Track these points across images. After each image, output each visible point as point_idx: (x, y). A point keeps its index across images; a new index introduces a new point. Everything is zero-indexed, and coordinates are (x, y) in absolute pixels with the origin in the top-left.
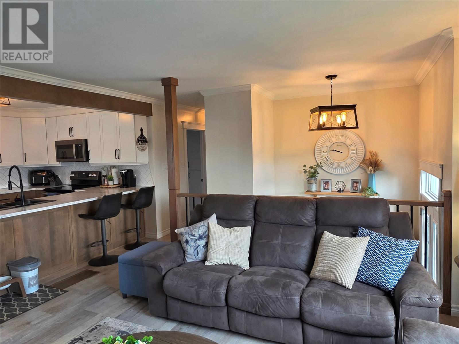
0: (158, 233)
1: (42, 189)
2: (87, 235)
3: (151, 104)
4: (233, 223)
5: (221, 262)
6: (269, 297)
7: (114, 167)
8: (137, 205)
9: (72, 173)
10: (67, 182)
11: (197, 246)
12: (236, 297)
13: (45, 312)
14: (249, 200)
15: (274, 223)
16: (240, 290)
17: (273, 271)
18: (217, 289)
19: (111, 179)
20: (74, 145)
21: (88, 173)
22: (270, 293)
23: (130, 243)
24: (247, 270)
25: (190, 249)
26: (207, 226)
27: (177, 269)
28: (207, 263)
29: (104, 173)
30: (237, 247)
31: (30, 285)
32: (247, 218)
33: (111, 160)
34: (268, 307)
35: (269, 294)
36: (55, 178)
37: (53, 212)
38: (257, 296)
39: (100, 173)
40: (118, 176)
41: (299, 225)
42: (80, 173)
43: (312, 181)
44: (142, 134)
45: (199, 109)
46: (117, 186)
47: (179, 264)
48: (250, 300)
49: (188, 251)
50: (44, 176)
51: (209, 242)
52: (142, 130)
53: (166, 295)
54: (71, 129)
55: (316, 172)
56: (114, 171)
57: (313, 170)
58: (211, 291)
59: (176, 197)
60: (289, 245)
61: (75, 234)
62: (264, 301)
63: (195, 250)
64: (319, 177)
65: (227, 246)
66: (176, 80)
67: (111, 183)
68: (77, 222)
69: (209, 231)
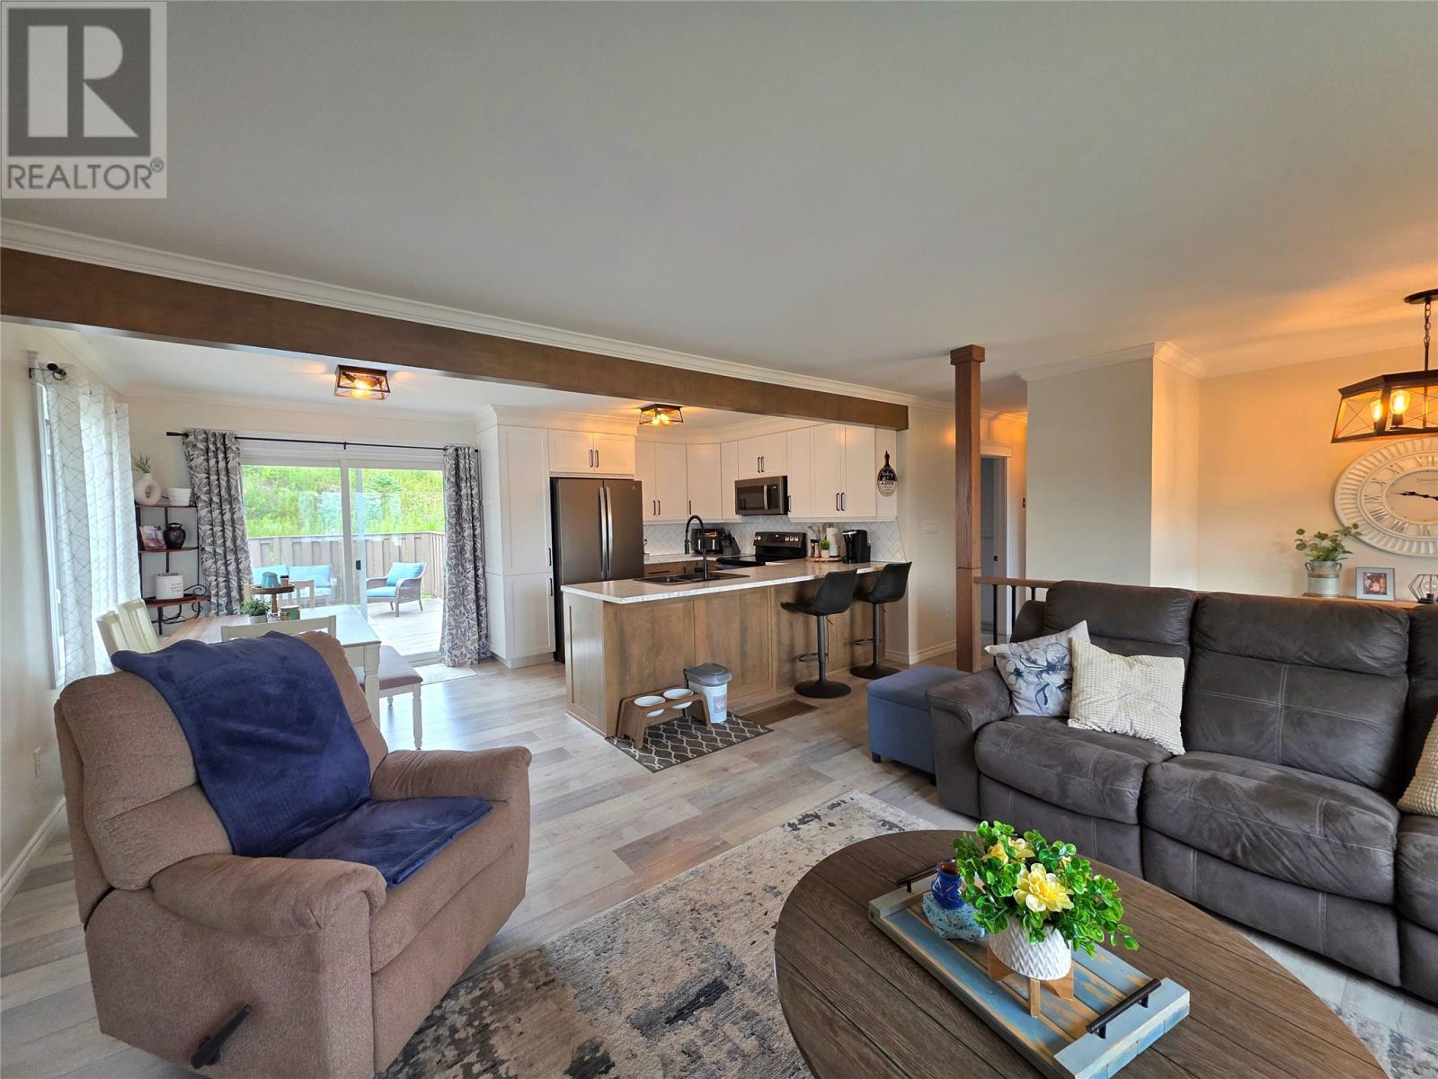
0: (910, 653)
1: (715, 559)
2: (792, 639)
3: (907, 407)
4: (1130, 646)
5: (1110, 726)
6: (1280, 830)
7: (831, 525)
8: (877, 595)
9: (757, 534)
10: (748, 551)
11: (1043, 686)
12: (1171, 811)
13: (746, 757)
14: (1174, 598)
15: (1257, 658)
16: (1182, 798)
17: (1273, 773)
18: (1116, 783)
19: (826, 547)
20: (765, 488)
21: (783, 535)
22: (1286, 822)
23: (858, 665)
24: (1178, 755)
25: (1026, 689)
26: (1066, 645)
27: (1002, 724)
28: (1072, 723)
29: (811, 536)
30: (1151, 700)
31: (716, 710)
32: (1169, 638)
33: (828, 513)
34: (1278, 853)
35: (1279, 823)
36: (731, 543)
37: (745, 595)
38: (1239, 821)
39: (804, 535)
40: (838, 542)
41: (1345, 670)
42: (771, 535)
43: (1325, 569)
44: (887, 465)
45: (997, 412)
46: (836, 559)
47: (1002, 716)
48: (1215, 826)
49: (1022, 691)
50: (714, 538)
51: (1074, 679)
52: (887, 457)
53: (979, 773)
54: (761, 459)
55: (1336, 548)
56: (830, 532)
57: (1327, 544)
58: (1100, 785)
59: (973, 584)
60: (1313, 715)
61: (775, 636)
62: (1263, 838)
63: (1039, 691)
64: (1347, 562)
65: (1122, 694)
66: (982, 350)
67: (825, 554)
68: (778, 614)
69: (1071, 656)
